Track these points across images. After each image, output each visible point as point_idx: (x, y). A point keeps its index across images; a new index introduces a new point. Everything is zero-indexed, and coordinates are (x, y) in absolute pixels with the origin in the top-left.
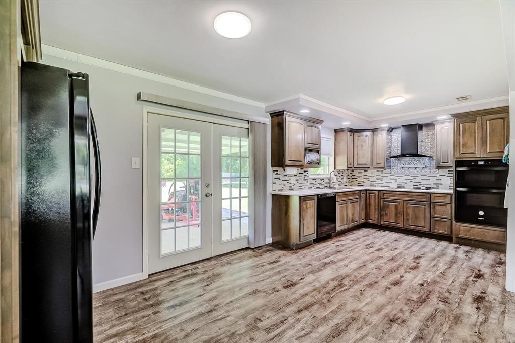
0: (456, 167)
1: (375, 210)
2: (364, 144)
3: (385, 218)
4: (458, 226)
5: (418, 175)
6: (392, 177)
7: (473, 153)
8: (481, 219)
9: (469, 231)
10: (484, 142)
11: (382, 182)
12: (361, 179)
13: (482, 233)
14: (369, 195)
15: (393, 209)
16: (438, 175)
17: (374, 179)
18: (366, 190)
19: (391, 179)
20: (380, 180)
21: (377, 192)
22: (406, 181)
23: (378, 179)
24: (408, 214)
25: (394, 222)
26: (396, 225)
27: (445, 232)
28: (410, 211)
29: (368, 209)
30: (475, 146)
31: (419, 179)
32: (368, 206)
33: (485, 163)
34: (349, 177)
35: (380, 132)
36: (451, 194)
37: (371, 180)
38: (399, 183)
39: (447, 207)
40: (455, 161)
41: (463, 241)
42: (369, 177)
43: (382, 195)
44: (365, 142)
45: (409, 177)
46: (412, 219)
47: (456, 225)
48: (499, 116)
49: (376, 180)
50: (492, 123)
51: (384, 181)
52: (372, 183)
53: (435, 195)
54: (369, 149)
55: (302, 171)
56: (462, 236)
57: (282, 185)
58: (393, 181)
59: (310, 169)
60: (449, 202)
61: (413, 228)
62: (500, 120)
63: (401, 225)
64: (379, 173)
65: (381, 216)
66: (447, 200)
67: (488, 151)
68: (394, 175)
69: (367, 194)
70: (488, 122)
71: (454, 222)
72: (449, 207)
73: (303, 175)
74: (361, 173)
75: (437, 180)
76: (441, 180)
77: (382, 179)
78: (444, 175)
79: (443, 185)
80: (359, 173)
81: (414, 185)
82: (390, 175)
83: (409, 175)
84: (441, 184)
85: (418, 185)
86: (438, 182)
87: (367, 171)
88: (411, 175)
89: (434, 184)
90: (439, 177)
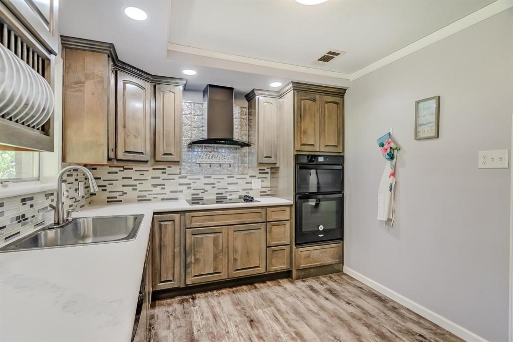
1: (173, 256)
3: (194, 270)
4: (298, 253)
5: (222, 177)
6: (182, 181)
7: (313, 145)
8: (321, 236)
11: (163, 191)
12: (118, 186)
14: (160, 226)
15: (211, 246)
16: (247, 176)
17: (147, 185)
19: (180, 184)
20: (159, 187)
21: (177, 217)
22: (206, 187)
23: (155, 186)
24: (235, 251)
25: (211, 272)
26: (215, 277)
28: (239, 244)
31: (223, 184)
33: (325, 159)
37: (139, 187)
38: (195, 192)
39: (286, 226)
42: (136, 183)
43: (188, 222)
45: (212, 181)
46: (241, 257)
47: (297, 251)
49: (152, 188)
51: (168, 189)
52: (143, 194)
58: (184, 188)
61: (242, 274)
63: (224, 275)
64: (158, 173)
65: (187, 266)
68: (186, 177)
71: (294, 247)
72: (288, 225)
74: (116, 173)
75: (247, 183)
76: (251, 183)
77: (164, 185)
78: (255, 176)
79: (253, 190)
80: (109, 173)
81: (217, 194)
82: (179, 178)
83: (210, 177)
84: (252, 189)
85: (222, 194)
86: (248, 186)
87: (132, 169)
88: (213, 177)
89: (243, 190)
90: (249, 180)
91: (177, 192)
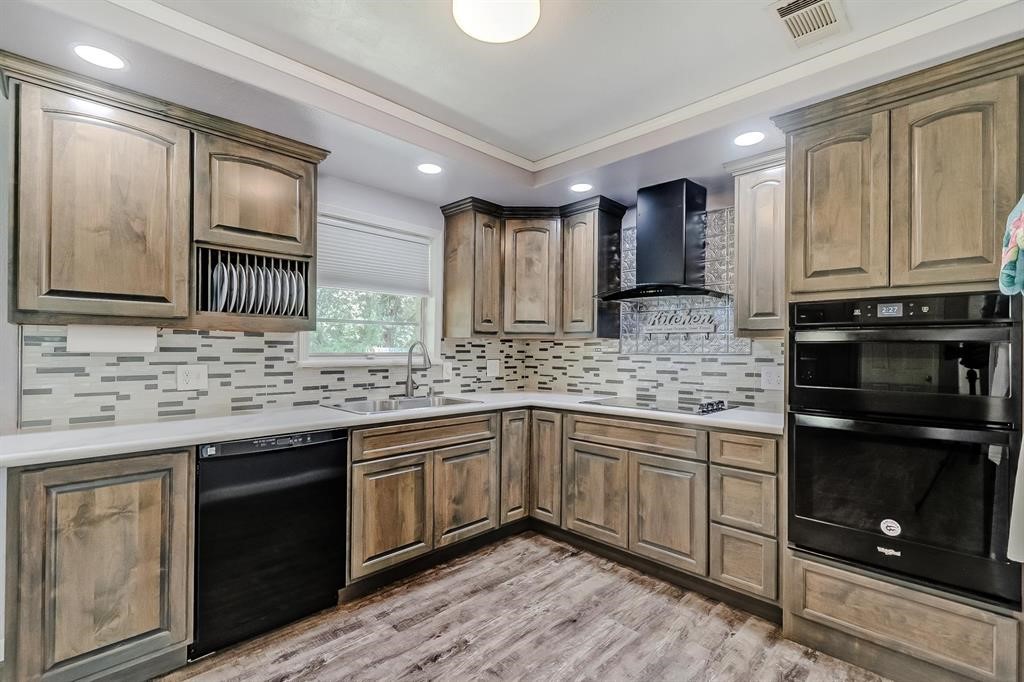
0: (795, 328)
1: (552, 475)
2: (535, 256)
3: (579, 509)
4: (800, 571)
5: (691, 359)
6: (624, 364)
7: (860, 270)
8: (890, 552)
9: (842, 598)
10: (899, 219)
11: (595, 380)
12: (548, 368)
13: (892, 615)
14: (539, 427)
15: (600, 478)
16: (750, 360)
17: (578, 369)
18: (531, 408)
19: (619, 370)
20: (592, 373)
21: (557, 417)
22: (661, 378)
23: (587, 370)
24: (640, 502)
25: (602, 524)
26: (605, 537)
27: (757, 586)
28: (647, 490)
29: (535, 472)
30: (865, 237)
31: (694, 373)
32: (535, 464)
33: (906, 309)
34: (512, 362)
35: (579, 217)
36: (776, 437)
37: (569, 371)
39: (765, 486)
40: (792, 306)
41: (820, 636)
42: (566, 364)
43: (570, 429)
44: (539, 249)
45: (668, 366)
46: (652, 520)
47: (794, 564)
48: (962, 97)
49: (584, 374)
50: (935, 137)
51: (603, 376)
52: (574, 381)
53: (724, 436)
54: (553, 273)
55: (256, 342)
56: (815, 610)
57: (111, 400)
58: (625, 376)
59: (302, 333)
60: (773, 469)
62: (968, 116)
63: (618, 540)
64: (591, 351)
65: (570, 498)
66: (764, 459)
67: (917, 259)
68: (628, 359)
69: (534, 421)
70: (917, 132)
71: (787, 553)
72: (769, 484)
73: (259, 358)
74: (546, 350)
75: (748, 375)
76: (759, 375)
77: (598, 370)
78: (772, 360)
79: (766, 392)
80: (541, 350)
81: (680, 392)
82: (619, 358)
83: (669, 359)
84: (762, 391)
85: (691, 393)
86: (751, 383)
87: (561, 344)
88: (674, 358)
89: (739, 389)
90: (753, 367)
91: (616, 382)
